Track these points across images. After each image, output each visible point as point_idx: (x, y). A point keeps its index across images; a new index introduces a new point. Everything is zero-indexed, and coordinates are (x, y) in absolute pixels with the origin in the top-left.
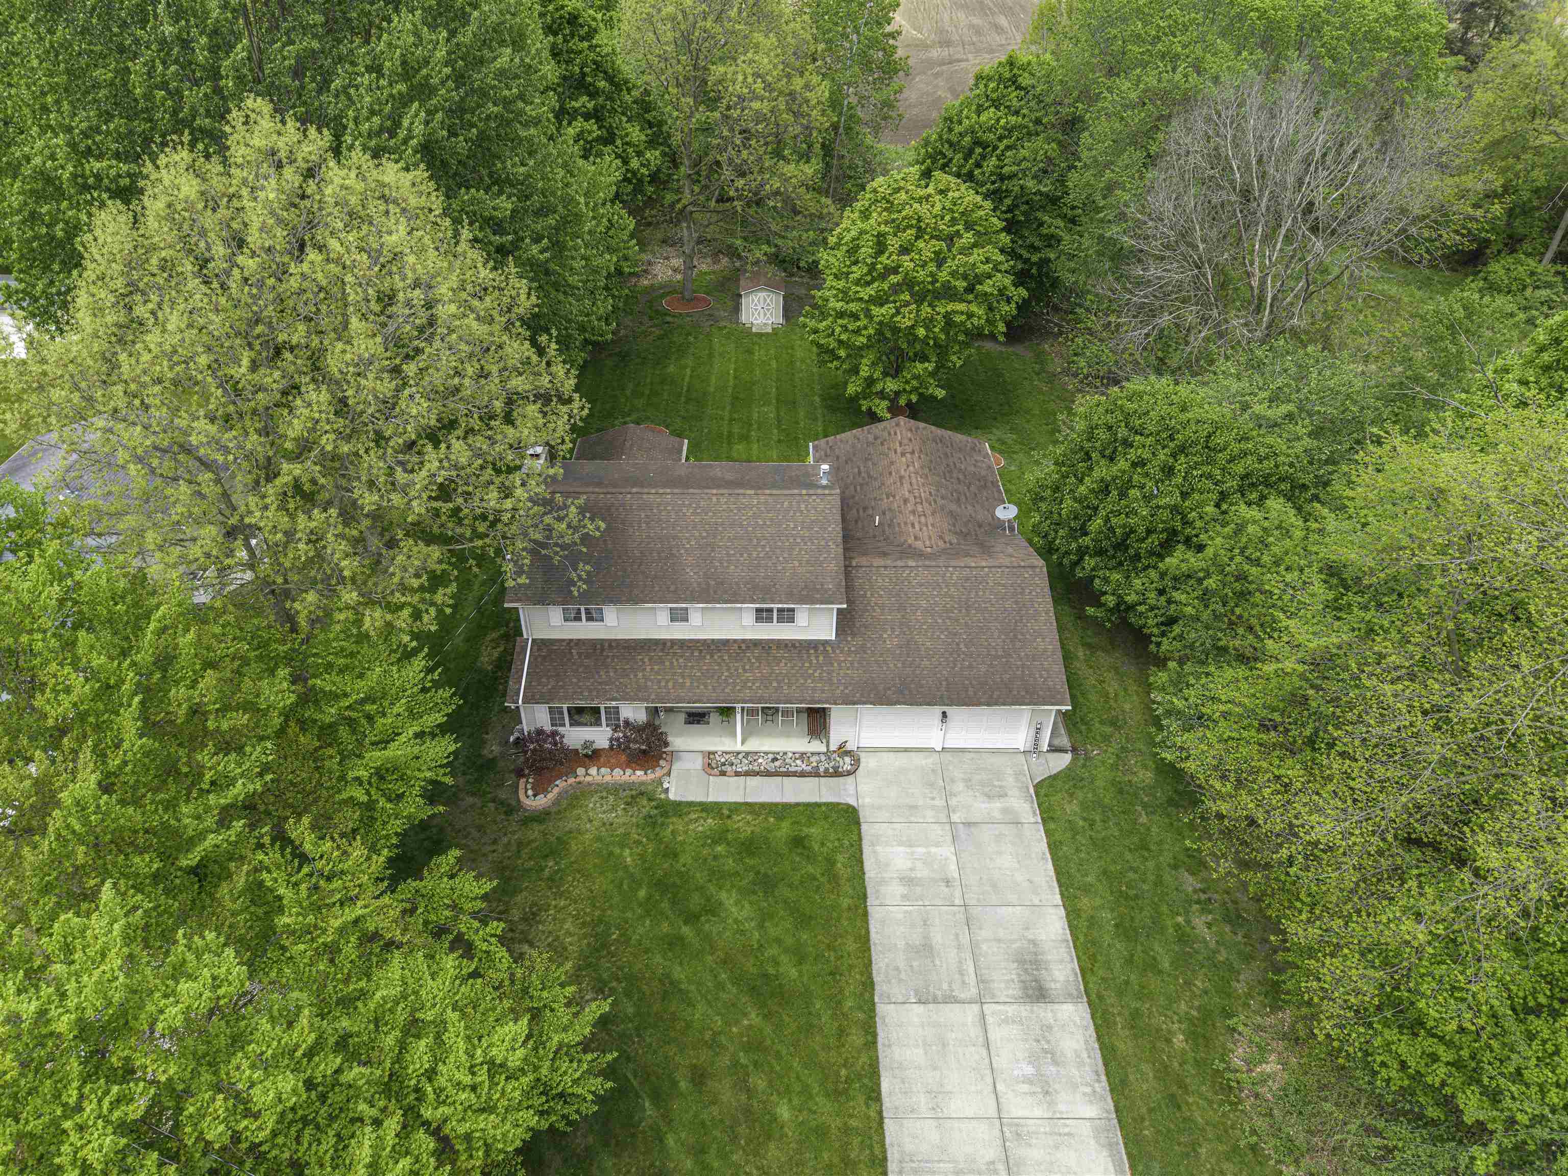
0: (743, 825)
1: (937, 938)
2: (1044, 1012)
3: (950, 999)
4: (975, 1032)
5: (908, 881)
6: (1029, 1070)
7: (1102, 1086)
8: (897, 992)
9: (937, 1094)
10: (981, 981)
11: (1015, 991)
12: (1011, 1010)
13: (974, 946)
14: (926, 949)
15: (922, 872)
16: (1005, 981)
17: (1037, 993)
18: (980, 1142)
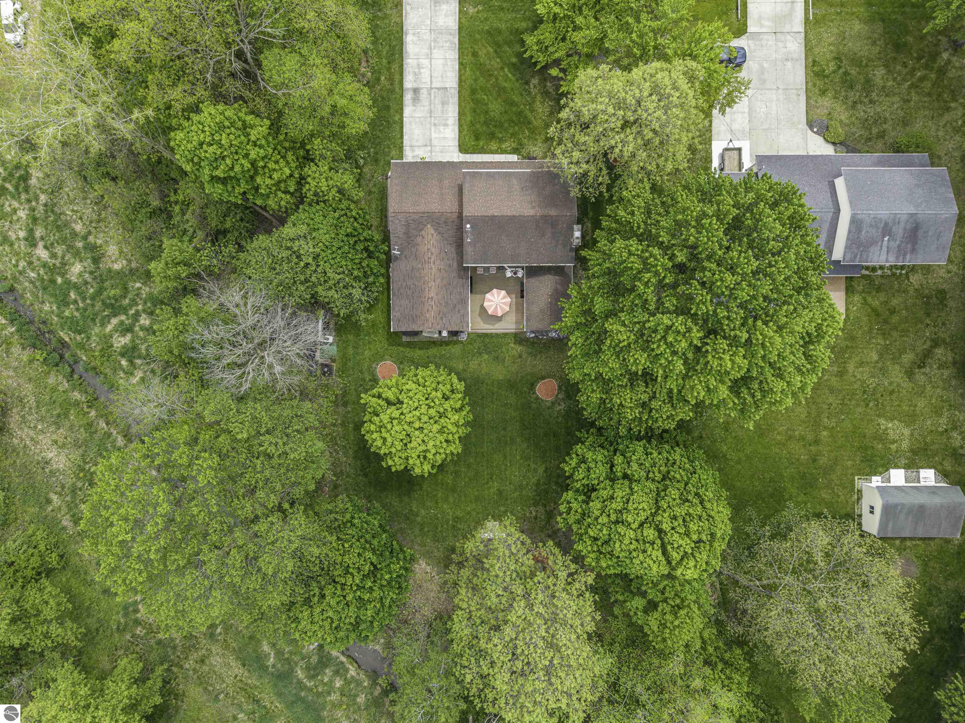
0: (494, 146)
1: (440, 107)
2: (415, 85)
3: (438, 89)
4: (434, 80)
5: (446, 125)
6: (422, 71)
7: (405, 66)
8: (453, 91)
9: (445, 65)
10: (430, 94)
11: (421, 91)
12: (423, 86)
13: (430, 105)
14: (443, 104)
15: (442, 128)
16: (424, 94)
17: (416, 91)
18: (437, 53)
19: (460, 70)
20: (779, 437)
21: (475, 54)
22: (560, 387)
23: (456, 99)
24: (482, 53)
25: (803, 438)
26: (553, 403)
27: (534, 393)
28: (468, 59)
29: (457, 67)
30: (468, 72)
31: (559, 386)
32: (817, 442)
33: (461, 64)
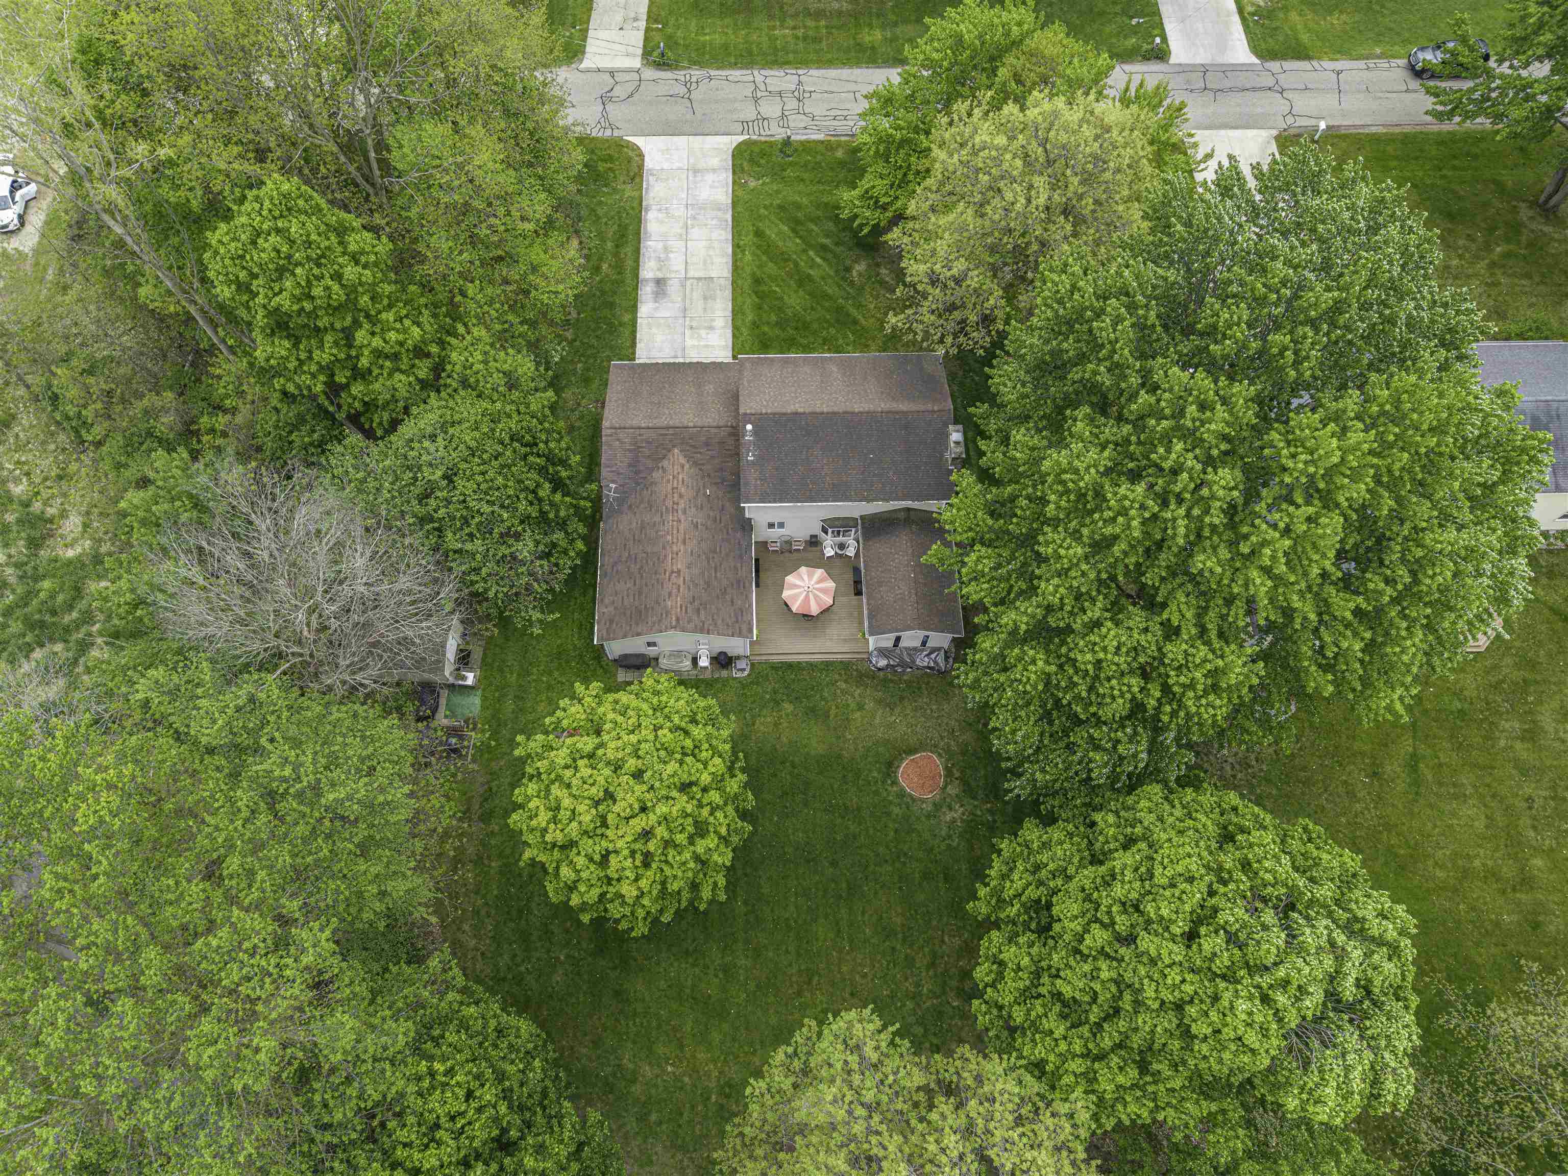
1: (700, 304)
2: (660, 275)
3: (699, 279)
4: (690, 267)
5: (711, 328)
6: (671, 255)
7: (643, 250)
8: (722, 281)
9: (709, 248)
10: (683, 286)
11: (670, 282)
12: (673, 275)
13: (684, 300)
14: (706, 299)
15: (703, 332)
16: (673, 287)
17: (660, 282)
18: (695, 233)
19: (734, 254)
20: (1440, 874)
21: (759, 234)
22: (949, 772)
23: (728, 293)
24: (772, 234)
25: (1492, 874)
26: (937, 806)
27: (895, 783)
28: (748, 239)
29: (730, 250)
30: (748, 257)
31: (946, 768)
32: (1526, 882)
33: (736, 246)
